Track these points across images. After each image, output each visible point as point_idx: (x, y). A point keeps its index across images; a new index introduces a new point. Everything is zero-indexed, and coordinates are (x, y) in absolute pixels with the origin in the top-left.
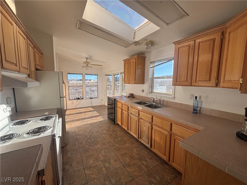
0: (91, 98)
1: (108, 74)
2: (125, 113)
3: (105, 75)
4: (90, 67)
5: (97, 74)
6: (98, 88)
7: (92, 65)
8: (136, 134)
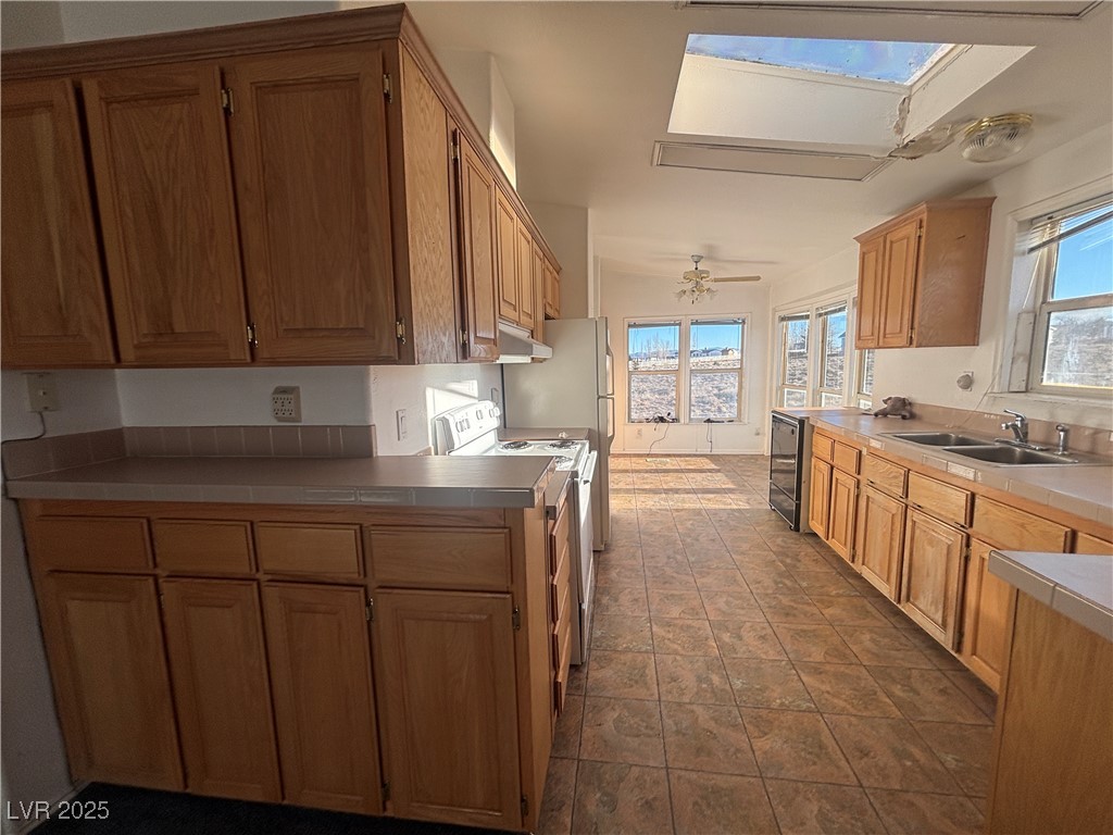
0: (709, 421)
1: (788, 312)
2: (846, 482)
3: (777, 319)
4: (708, 290)
5: (743, 316)
6: (741, 377)
7: (716, 280)
8: (888, 581)
